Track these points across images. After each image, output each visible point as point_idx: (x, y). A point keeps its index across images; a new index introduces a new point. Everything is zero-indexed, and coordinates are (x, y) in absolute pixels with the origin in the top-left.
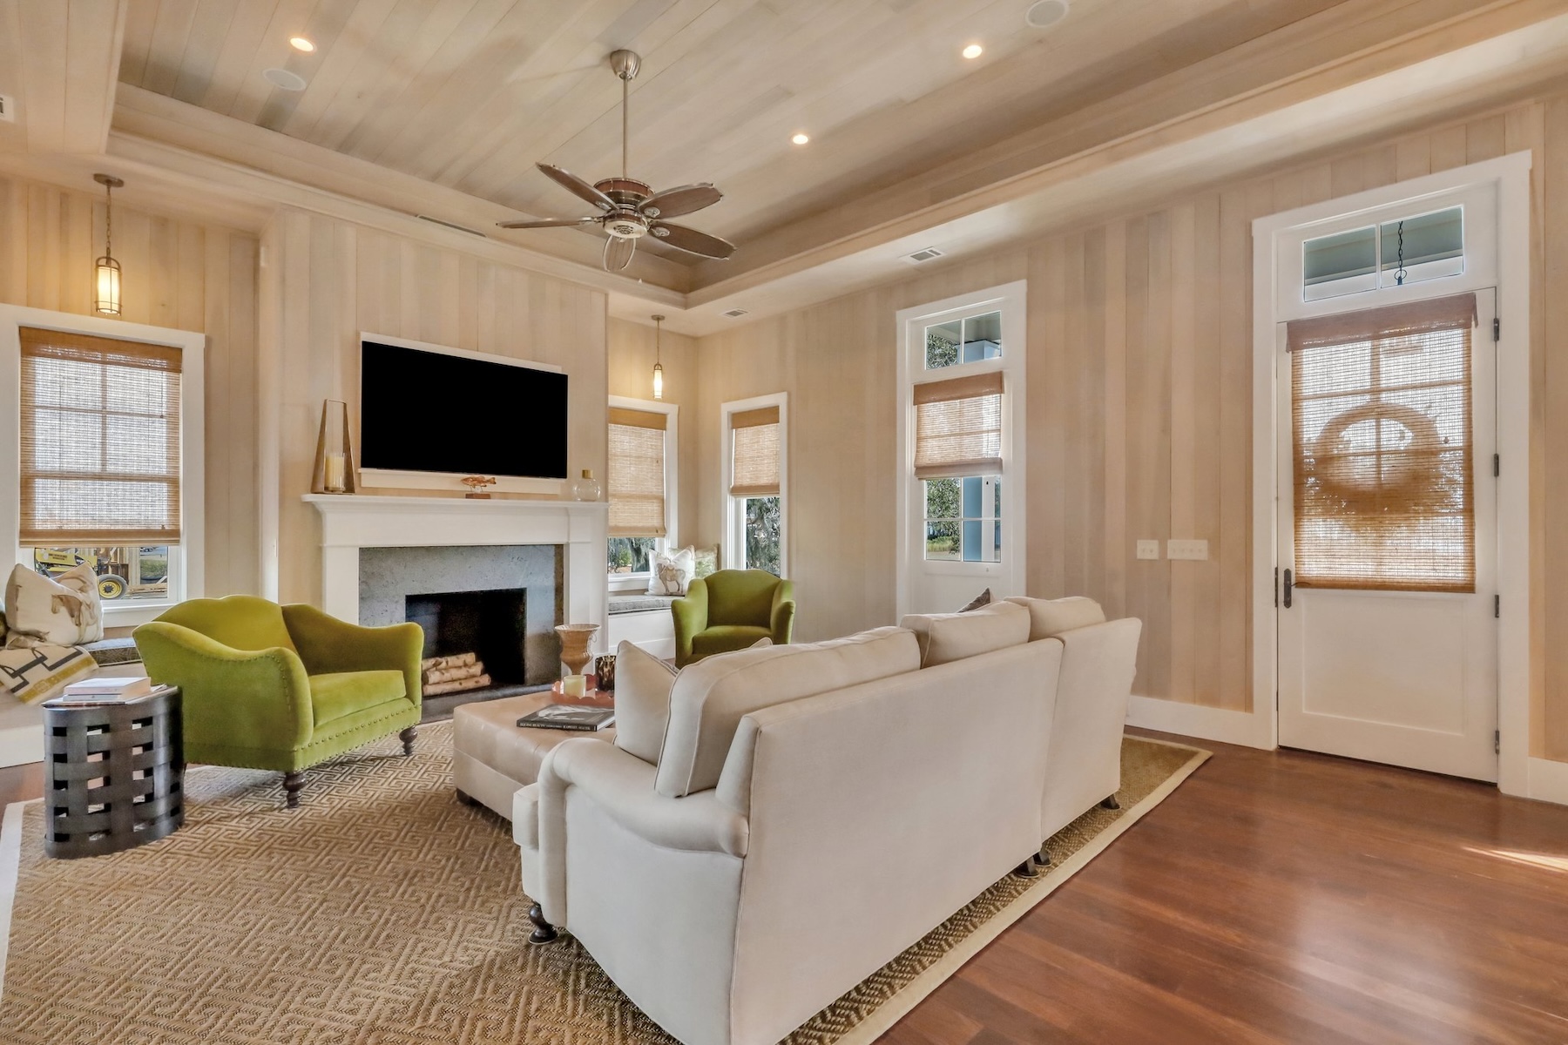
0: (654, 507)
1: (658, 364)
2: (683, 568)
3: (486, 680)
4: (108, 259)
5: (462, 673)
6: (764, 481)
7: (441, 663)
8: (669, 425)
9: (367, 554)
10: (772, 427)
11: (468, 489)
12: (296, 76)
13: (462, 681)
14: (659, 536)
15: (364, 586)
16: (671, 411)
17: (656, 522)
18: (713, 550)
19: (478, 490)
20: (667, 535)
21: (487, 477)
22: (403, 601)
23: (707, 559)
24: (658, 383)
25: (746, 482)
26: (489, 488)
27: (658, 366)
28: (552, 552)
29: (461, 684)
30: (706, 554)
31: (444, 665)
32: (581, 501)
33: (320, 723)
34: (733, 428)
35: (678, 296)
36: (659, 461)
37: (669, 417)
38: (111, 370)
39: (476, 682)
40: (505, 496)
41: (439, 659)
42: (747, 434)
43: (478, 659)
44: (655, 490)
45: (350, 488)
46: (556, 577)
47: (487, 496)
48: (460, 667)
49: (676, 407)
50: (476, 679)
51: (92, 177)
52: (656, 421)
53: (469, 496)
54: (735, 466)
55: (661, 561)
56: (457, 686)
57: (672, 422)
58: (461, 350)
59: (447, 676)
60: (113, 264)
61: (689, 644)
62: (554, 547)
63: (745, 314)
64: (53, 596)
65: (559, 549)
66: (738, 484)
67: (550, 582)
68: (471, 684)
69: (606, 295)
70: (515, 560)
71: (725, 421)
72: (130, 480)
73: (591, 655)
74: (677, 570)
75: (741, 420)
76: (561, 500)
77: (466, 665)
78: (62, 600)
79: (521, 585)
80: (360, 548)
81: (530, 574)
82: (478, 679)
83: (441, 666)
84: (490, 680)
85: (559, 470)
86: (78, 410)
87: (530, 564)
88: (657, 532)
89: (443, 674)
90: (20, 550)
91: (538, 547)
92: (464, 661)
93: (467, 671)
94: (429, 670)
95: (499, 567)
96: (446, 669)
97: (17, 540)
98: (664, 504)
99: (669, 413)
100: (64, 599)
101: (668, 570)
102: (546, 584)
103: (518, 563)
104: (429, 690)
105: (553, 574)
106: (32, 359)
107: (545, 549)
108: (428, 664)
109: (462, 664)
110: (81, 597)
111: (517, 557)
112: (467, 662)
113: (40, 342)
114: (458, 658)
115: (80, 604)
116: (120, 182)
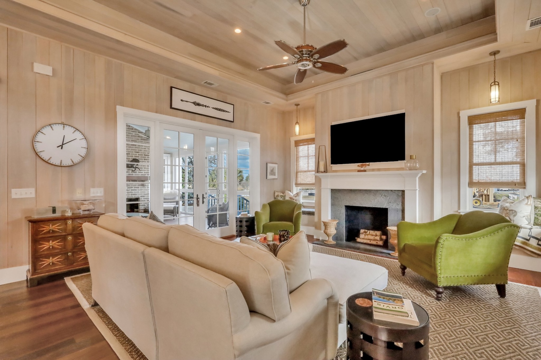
3: (381, 243)
5: (372, 238)
8: (527, 114)
9: (333, 191)
13: (371, 241)
15: (333, 201)
19: (363, 169)
22: (344, 207)
24: (495, 93)
26: (367, 168)
28: (400, 194)
29: (370, 241)
31: (368, 233)
37: (527, 110)
39: (376, 242)
40: (373, 170)
41: (366, 231)
45: (326, 171)
47: (365, 171)
48: (373, 235)
49: (534, 101)
50: (377, 241)
53: (359, 171)
56: (368, 242)
57: (531, 114)
59: (366, 237)
62: (401, 192)
67: (400, 207)
68: (374, 243)
79: (385, 207)
80: (331, 189)
81: (390, 202)
82: (378, 242)
83: (367, 233)
84: (383, 244)
85: (401, 157)
86: (304, 157)
87: (390, 198)
88: (515, 185)
89: (365, 236)
90: (295, 188)
91: (393, 191)
92: (376, 234)
93: (374, 237)
94: (362, 233)
95: (376, 198)
96: (368, 235)
97: (294, 186)
98: (525, 167)
99: (527, 107)
100: (291, 198)
101: (505, 209)
102: (397, 207)
103: (385, 197)
104: (359, 240)
105: (401, 204)
106: (297, 147)
107: (396, 192)
108: (362, 231)
109: (375, 235)
110: (294, 198)
111: (384, 195)
112: (377, 234)
113: (298, 143)
114: (374, 232)
115: (294, 199)
116: (299, 105)
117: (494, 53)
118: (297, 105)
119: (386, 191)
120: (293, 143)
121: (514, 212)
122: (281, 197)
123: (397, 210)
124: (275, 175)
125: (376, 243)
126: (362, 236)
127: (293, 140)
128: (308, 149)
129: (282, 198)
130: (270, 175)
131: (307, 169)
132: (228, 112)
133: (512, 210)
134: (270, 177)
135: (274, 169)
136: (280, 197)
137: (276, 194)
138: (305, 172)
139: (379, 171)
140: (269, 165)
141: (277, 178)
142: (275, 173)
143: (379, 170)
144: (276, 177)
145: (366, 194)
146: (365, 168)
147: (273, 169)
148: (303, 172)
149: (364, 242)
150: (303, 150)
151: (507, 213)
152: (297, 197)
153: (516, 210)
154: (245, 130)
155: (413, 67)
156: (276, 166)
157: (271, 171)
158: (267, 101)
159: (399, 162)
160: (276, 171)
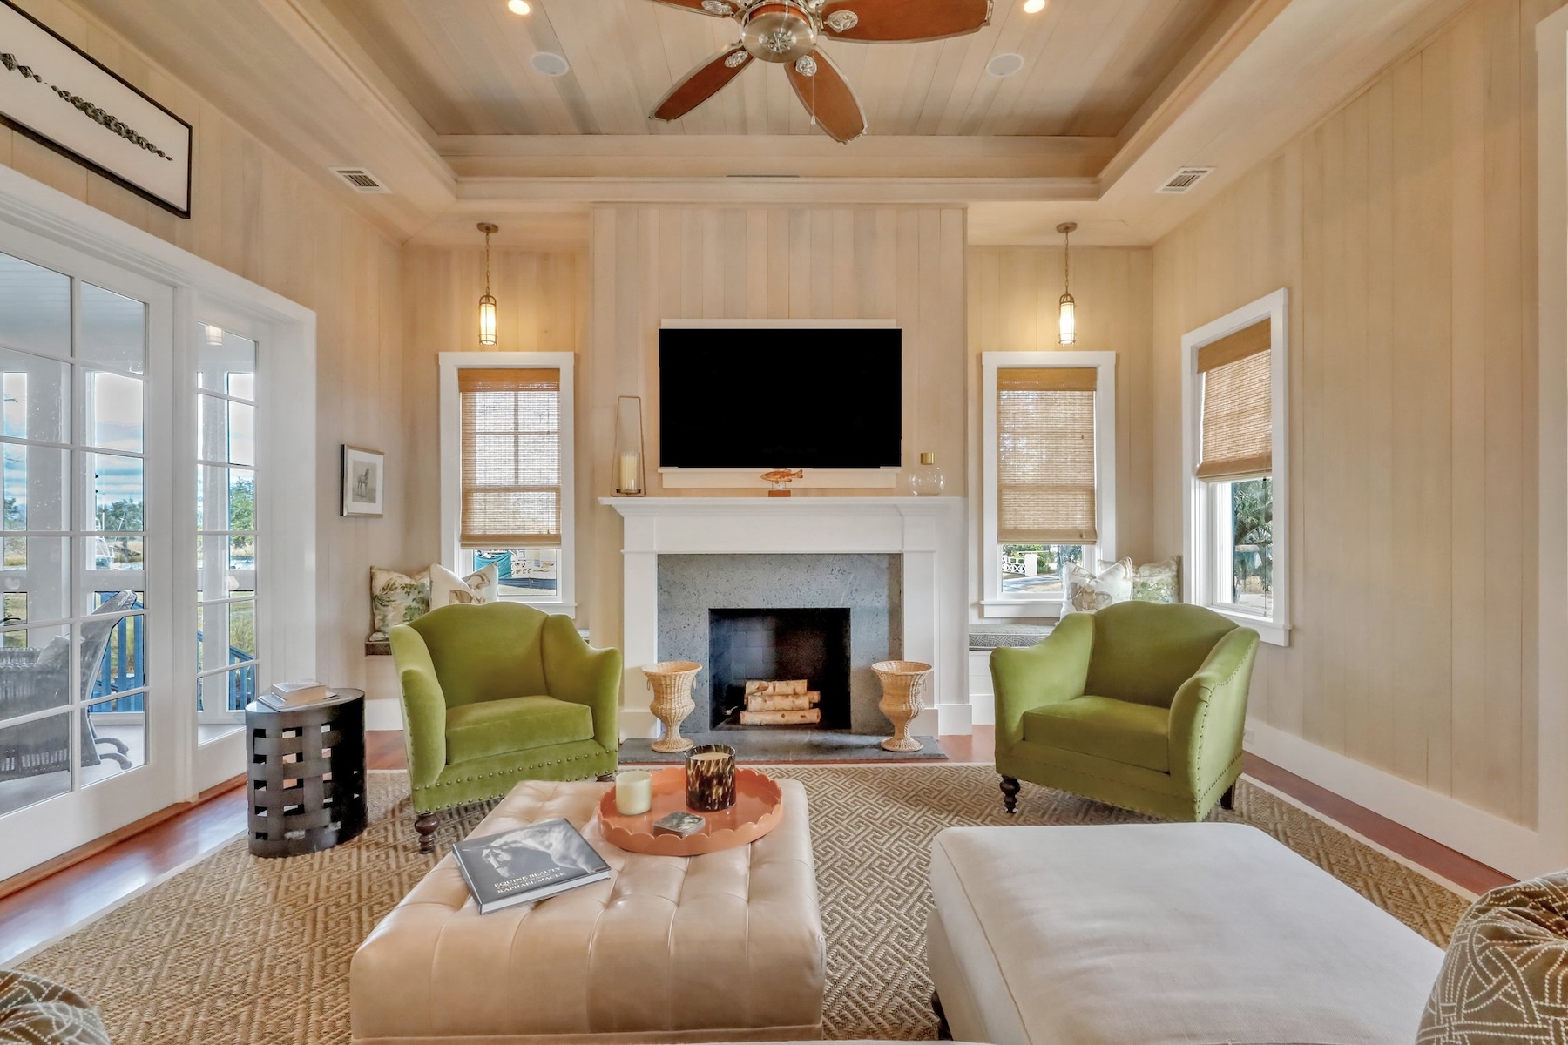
0: (1081, 501)
1: (1067, 295)
2: (1106, 591)
3: (814, 716)
4: (488, 296)
5: (787, 703)
6: (1249, 451)
7: (766, 689)
8: (1100, 382)
9: (665, 560)
10: (1261, 356)
11: (768, 485)
12: (551, 54)
13: (785, 714)
14: (1087, 543)
15: (666, 596)
16: (1104, 361)
17: (1079, 521)
18: (1168, 565)
19: (781, 487)
20: (1098, 541)
21: (794, 470)
22: (706, 616)
23: (1156, 579)
24: (1067, 321)
25: (1222, 455)
26: (796, 483)
27: (1067, 297)
28: (885, 563)
29: (783, 716)
30: (1156, 570)
31: (770, 690)
32: (920, 495)
33: (456, 761)
34: (1200, 371)
35: (1084, 184)
36: (1086, 436)
37: (1100, 372)
38: (521, 394)
39: (802, 716)
40: (805, 492)
41: (765, 683)
42: (1224, 376)
43: (810, 688)
44: (1081, 479)
46: (890, 597)
47: (786, 494)
48: (787, 696)
49: (1112, 354)
50: (802, 713)
51: (476, 228)
52: (1083, 379)
53: (773, 494)
54: (1205, 432)
55: (1077, 579)
56: (777, 718)
57: (1106, 380)
58: (769, 320)
59: (770, 704)
60: (492, 300)
61: (1015, 723)
62: (887, 557)
63: (1203, 176)
64: (451, 591)
65: (895, 560)
66: (1212, 457)
67: (882, 603)
68: (795, 718)
69: (965, 210)
70: (835, 572)
71: (1187, 362)
72: (528, 491)
73: (914, 708)
74: (1098, 594)
75: (1211, 357)
76: (898, 495)
77: (796, 694)
78: (457, 594)
79: (843, 605)
80: (658, 555)
81: (856, 590)
82: (806, 713)
83: (767, 692)
84: (820, 717)
85: (891, 456)
86: (500, 433)
87: (855, 578)
88: (1081, 536)
89: (765, 701)
90: (461, 551)
91: (866, 556)
92: (794, 689)
93: (793, 702)
94: (752, 694)
95: (815, 580)
96: (771, 696)
97: (457, 544)
98: (1094, 496)
99: (1100, 365)
100: (458, 594)
101: (1086, 592)
102: (877, 604)
103: (840, 576)
104: (746, 717)
105: (886, 592)
106: (469, 394)
107: (874, 559)
108: (751, 687)
109: (792, 693)
110: (473, 592)
111: (838, 568)
112: (797, 691)
113: (470, 380)
114: (787, 684)
115: (472, 598)
116: (495, 228)
117: (1067, 228)
118: (488, 228)
119: (844, 557)
120: (449, 380)
121: (1106, 597)
122: (408, 594)
123: (875, 612)
124: (372, 500)
125: (801, 719)
126: (754, 703)
127: (451, 363)
128: (516, 406)
129: (412, 597)
130: (354, 500)
131: (512, 482)
132: (160, 153)
133: (1103, 594)
134: (351, 506)
135: (370, 472)
136: (399, 591)
137: (381, 580)
138: (507, 490)
139: (824, 495)
140: (351, 455)
141: (380, 513)
142: (374, 490)
143: (823, 492)
144: (376, 508)
145: (784, 569)
146: (789, 486)
147: (366, 475)
148: (495, 491)
149: (764, 723)
150: (491, 407)
151: (1094, 602)
152: (484, 590)
153: (1110, 593)
154: (245, 274)
155: (916, 204)
156: (378, 460)
157: (360, 482)
158: (367, 173)
159: (883, 470)
160: (379, 483)
